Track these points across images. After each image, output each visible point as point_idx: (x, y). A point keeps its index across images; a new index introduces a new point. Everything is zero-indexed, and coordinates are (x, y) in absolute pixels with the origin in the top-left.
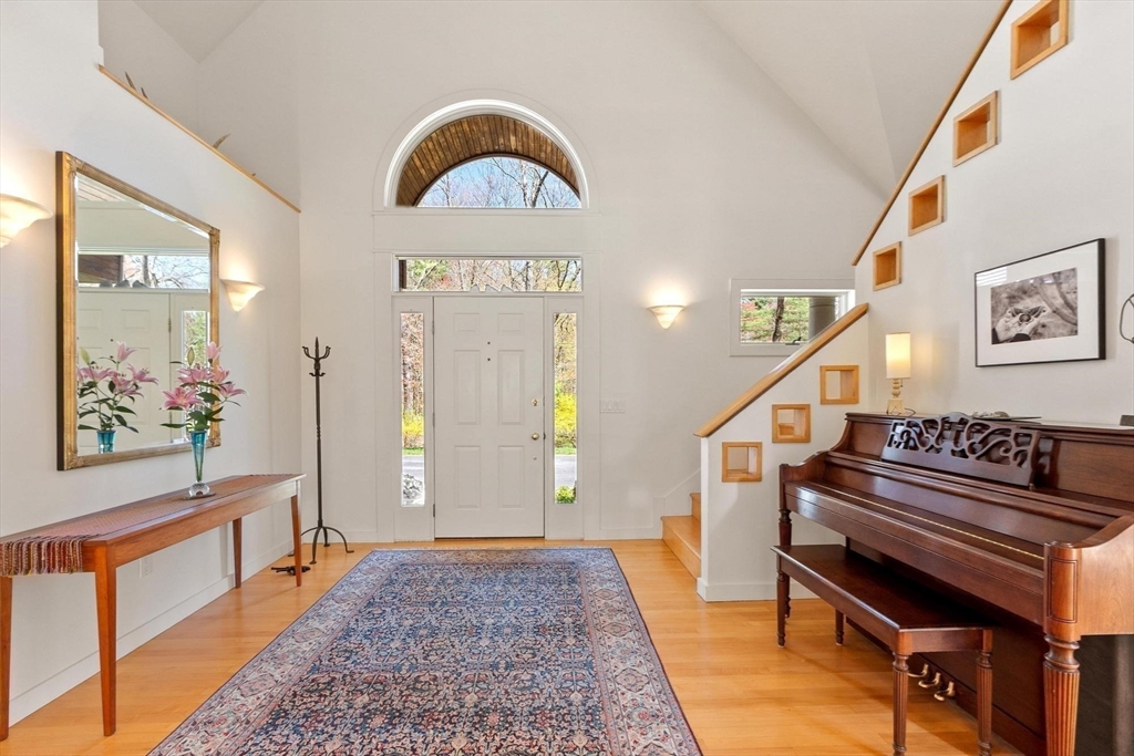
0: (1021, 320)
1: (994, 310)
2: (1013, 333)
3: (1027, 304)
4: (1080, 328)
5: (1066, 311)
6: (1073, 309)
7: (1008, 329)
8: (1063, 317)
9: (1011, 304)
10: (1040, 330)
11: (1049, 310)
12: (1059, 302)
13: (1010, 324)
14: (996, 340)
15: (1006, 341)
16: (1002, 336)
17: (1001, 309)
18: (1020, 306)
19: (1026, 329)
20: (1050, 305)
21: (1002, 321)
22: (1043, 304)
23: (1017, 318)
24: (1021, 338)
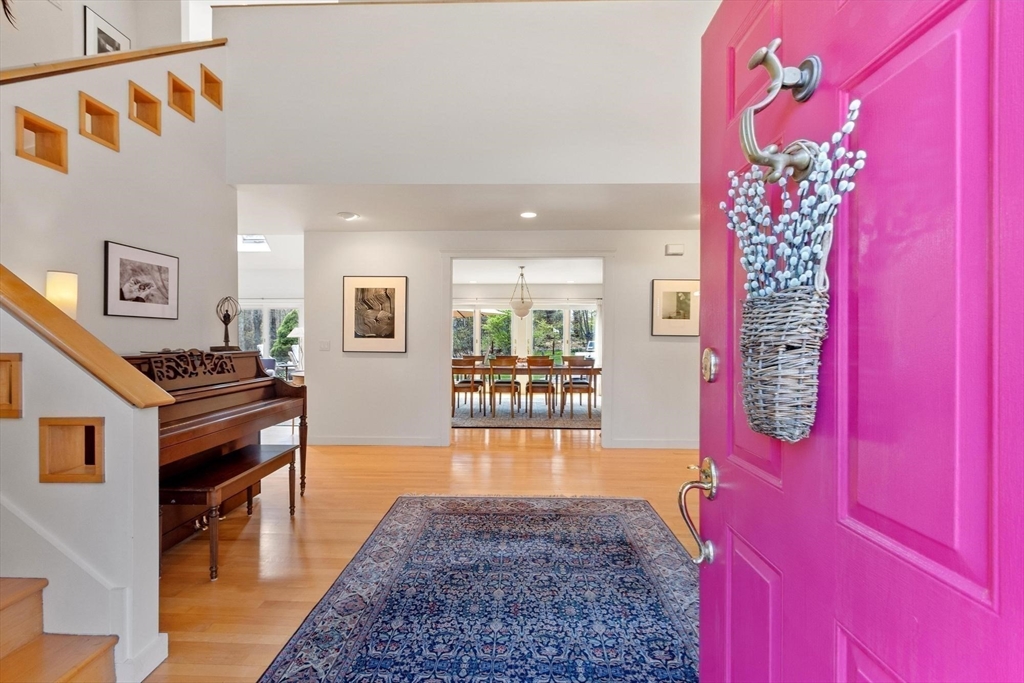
0: (140, 288)
1: (121, 275)
2: (134, 295)
3: (144, 279)
4: (170, 301)
5: (164, 290)
6: (167, 290)
7: (131, 292)
8: (162, 293)
9: (134, 275)
10: (150, 297)
11: (155, 287)
12: (160, 284)
13: (133, 289)
14: (122, 297)
15: (130, 300)
16: (127, 296)
17: (126, 276)
18: (140, 279)
19: (143, 295)
20: (156, 284)
21: (127, 285)
22: (152, 282)
23: (137, 286)
24: (138, 299)
